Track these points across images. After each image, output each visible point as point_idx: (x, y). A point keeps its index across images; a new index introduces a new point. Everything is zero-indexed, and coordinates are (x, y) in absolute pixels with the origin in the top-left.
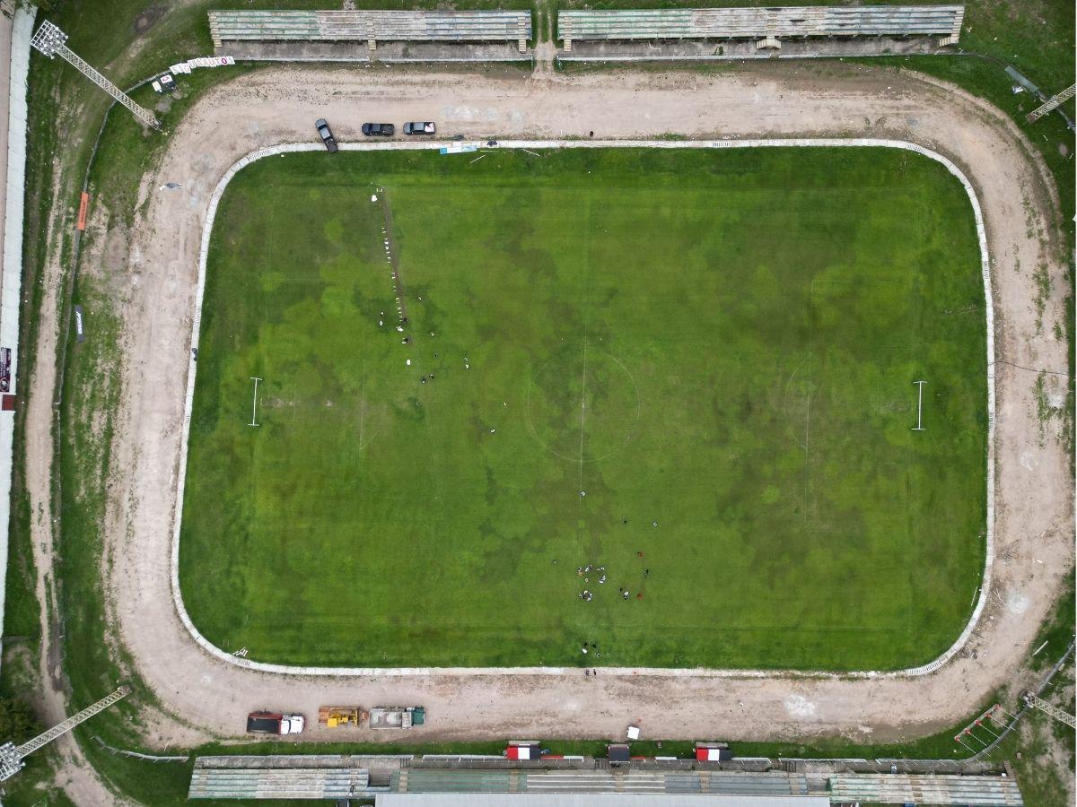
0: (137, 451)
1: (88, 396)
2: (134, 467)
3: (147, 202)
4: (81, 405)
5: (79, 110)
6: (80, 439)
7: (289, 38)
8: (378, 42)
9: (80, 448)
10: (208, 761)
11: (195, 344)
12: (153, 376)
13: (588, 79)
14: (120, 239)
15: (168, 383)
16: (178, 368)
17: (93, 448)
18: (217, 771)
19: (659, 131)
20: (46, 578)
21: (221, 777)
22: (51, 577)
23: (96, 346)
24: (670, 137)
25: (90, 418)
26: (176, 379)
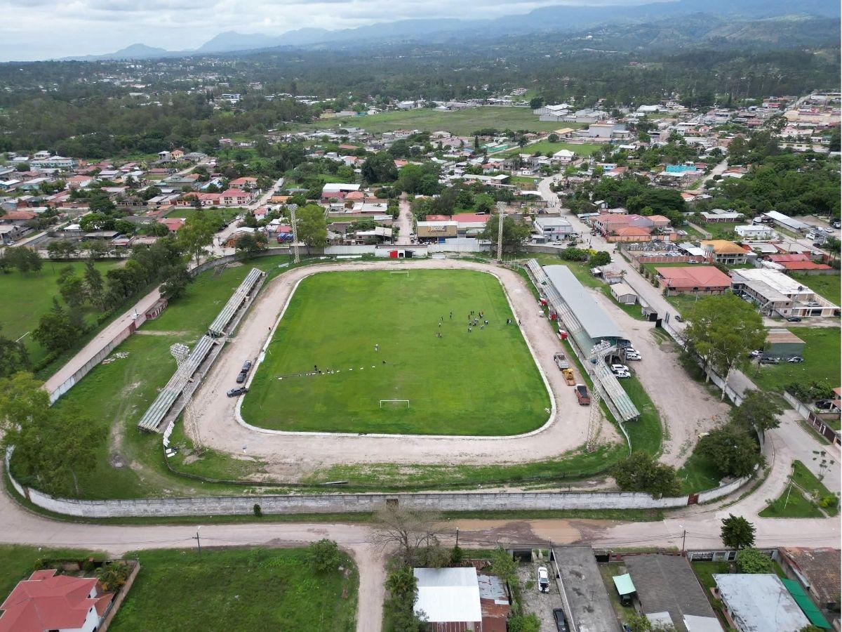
0: (428, 455)
1: (389, 477)
2: (438, 455)
3: (253, 457)
4: (395, 480)
5: (168, 491)
6: (421, 479)
7: (171, 404)
8: (191, 377)
9: (427, 478)
10: (617, 418)
11: (356, 435)
12: (376, 450)
13: (242, 331)
14: (275, 468)
15: (380, 444)
16: (371, 441)
17: (426, 472)
18: (621, 413)
19: (275, 317)
20: (525, 490)
21: (623, 409)
22: (524, 488)
23: (350, 475)
24: (279, 315)
25: (404, 475)
26: (378, 441)
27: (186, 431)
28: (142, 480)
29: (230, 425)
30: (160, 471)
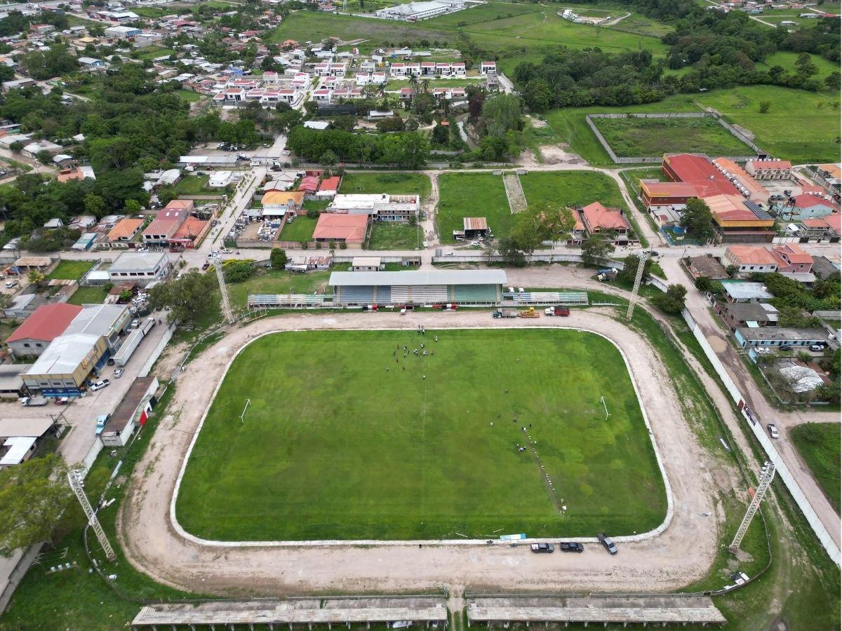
1: (701, 414)
3: (715, 505)
4: (703, 410)
6: (695, 397)
9: (694, 393)
10: (583, 304)
14: (723, 485)
15: (659, 420)
17: (686, 394)
22: (682, 351)
23: (709, 434)
25: (695, 405)
27: (698, 578)
28: (791, 591)
29: (671, 538)
30: (771, 579)
